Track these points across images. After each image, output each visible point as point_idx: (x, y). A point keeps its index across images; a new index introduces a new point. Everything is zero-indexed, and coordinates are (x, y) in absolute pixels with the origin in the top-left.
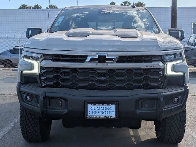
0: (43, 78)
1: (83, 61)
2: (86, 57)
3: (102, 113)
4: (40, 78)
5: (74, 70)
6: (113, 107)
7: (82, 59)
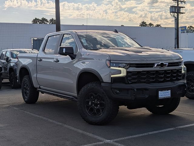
0: (129, 78)
1: (152, 67)
2: (153, 64)
3: (165, 95)
4: (127, 78)
5: (148, 72)
6: (170, 91)
7: (152, 65)
